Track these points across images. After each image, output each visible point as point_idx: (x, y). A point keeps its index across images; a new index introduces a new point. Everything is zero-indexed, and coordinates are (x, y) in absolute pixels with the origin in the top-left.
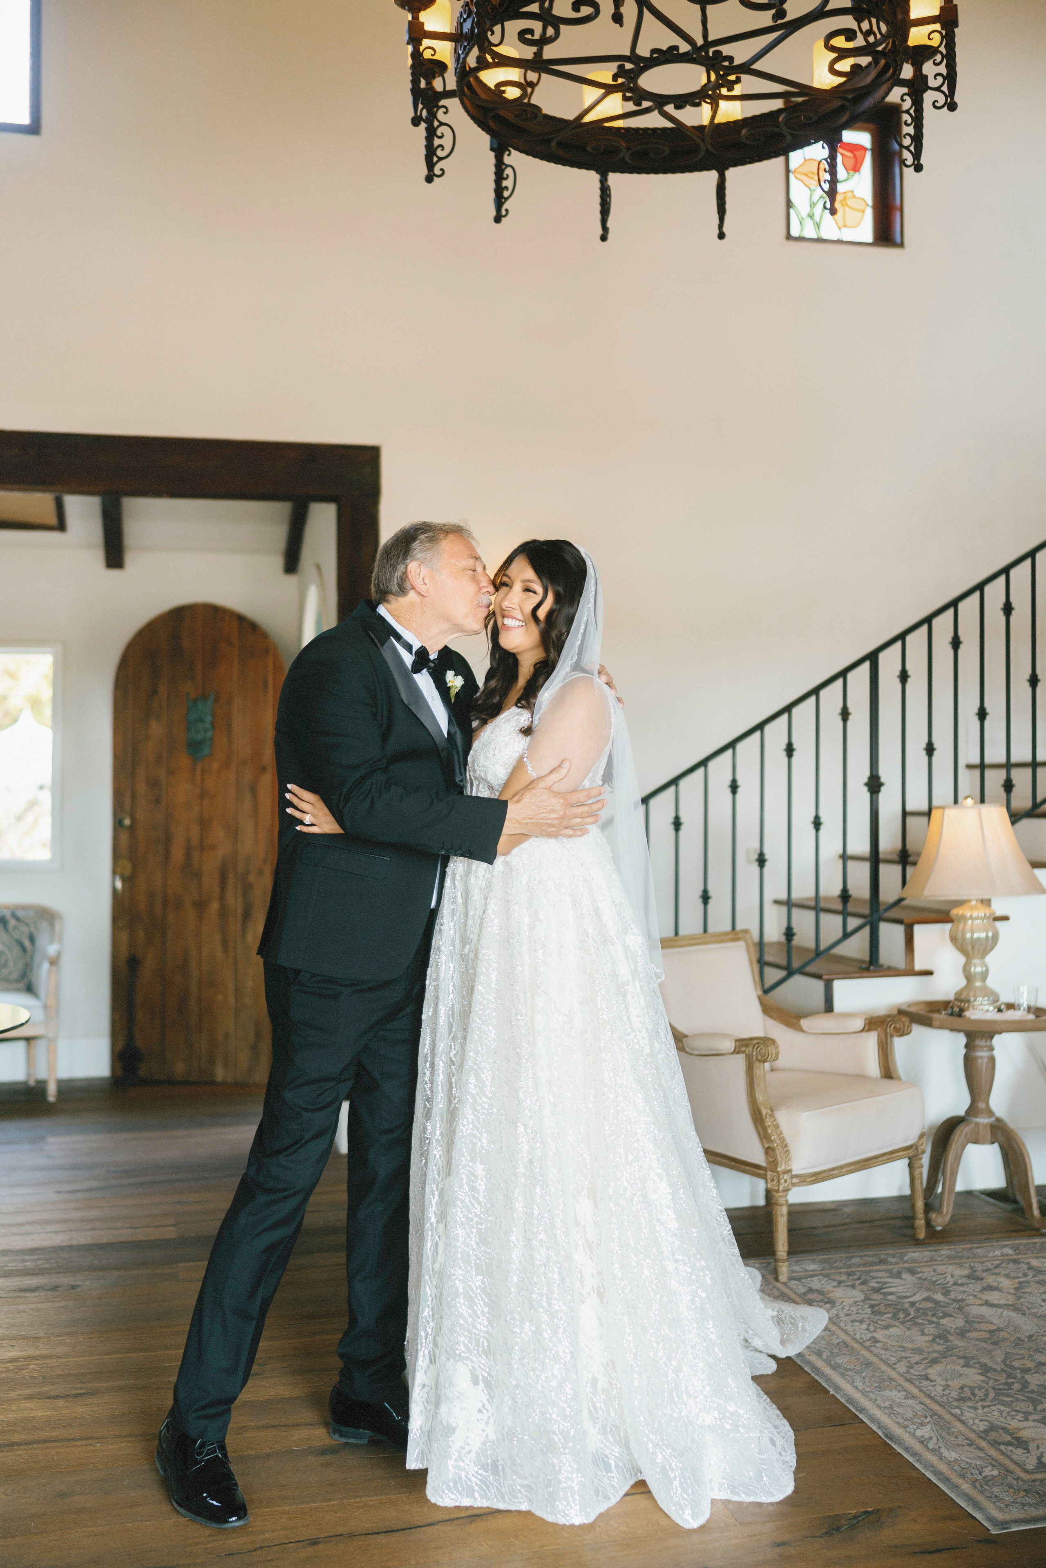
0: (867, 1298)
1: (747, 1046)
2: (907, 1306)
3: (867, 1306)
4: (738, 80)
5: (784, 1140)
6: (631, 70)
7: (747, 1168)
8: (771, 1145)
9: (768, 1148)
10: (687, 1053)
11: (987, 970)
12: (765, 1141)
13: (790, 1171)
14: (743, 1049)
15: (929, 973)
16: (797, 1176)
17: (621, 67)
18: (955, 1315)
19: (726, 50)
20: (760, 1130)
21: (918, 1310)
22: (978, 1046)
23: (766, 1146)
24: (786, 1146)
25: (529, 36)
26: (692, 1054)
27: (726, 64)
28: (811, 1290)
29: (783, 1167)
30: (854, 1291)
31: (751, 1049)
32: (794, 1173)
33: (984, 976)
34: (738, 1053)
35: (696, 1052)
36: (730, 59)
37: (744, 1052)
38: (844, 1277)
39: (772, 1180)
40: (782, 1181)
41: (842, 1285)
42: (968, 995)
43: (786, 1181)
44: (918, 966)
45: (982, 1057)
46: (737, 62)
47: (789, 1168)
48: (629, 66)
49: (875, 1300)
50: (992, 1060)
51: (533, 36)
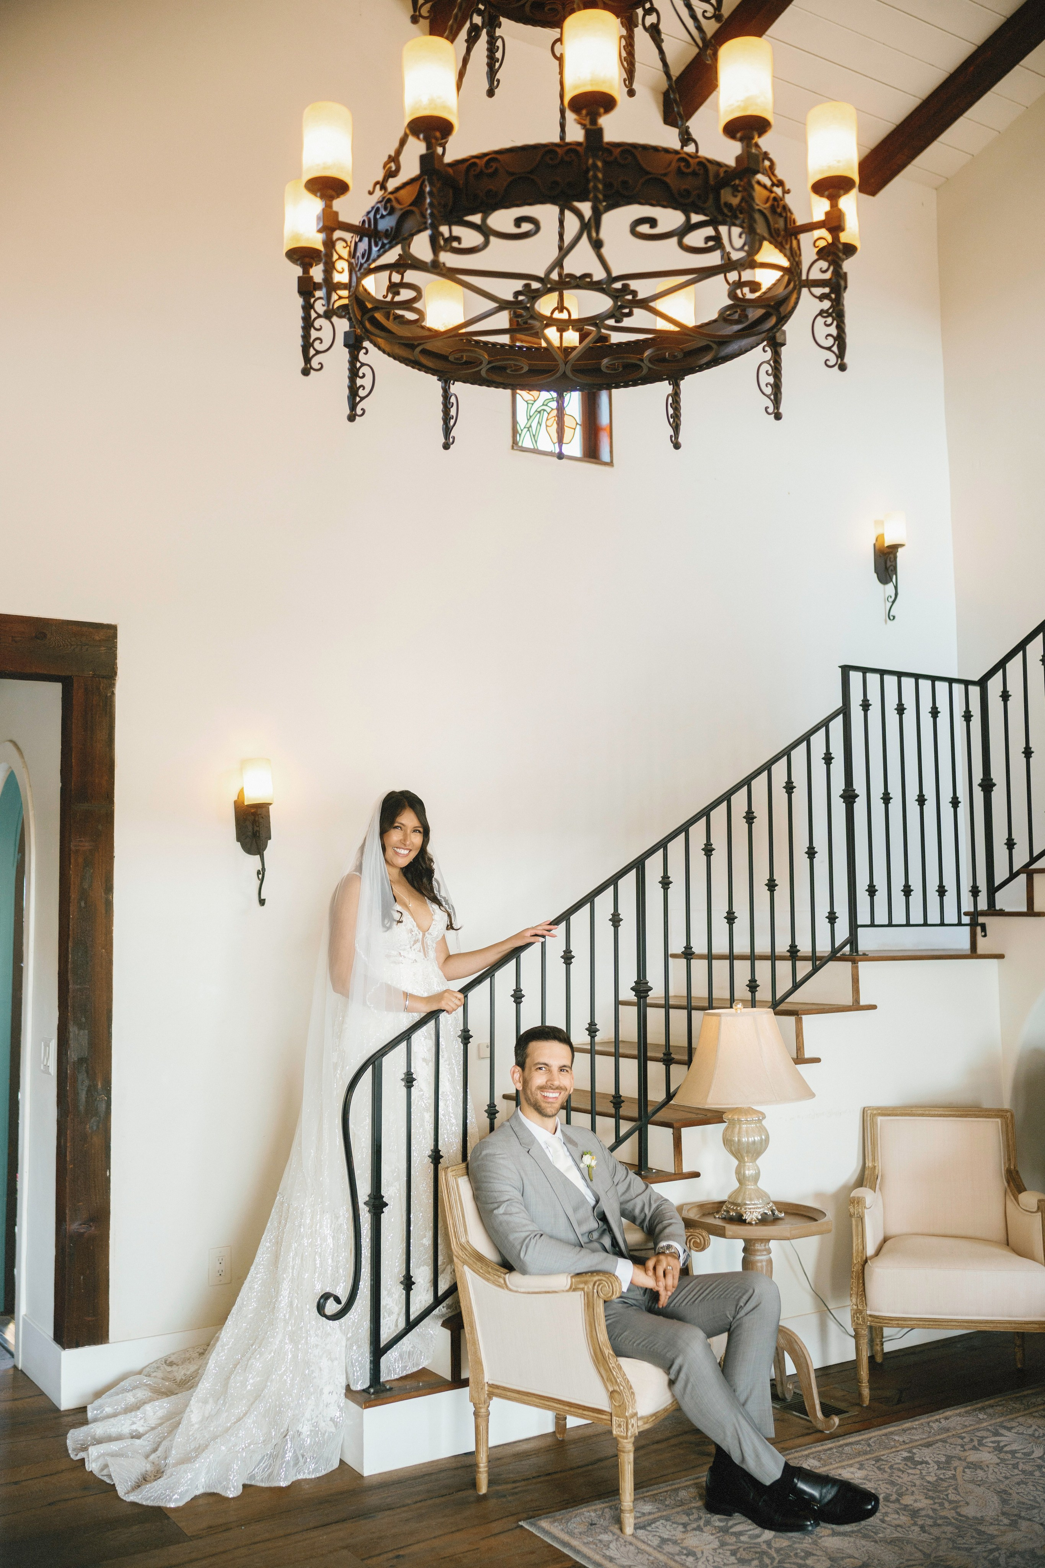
0: (723, 1544)
1: (586, 1283)
2: (764, 1547)
3: (728, 1553)
4: (630, 314)
5: (628, 1381)
6: (537, 290)
7: (585, 1412)
8: (616, 1388)
9: (612, 1392)
10: (510, 1290)
11: (759, 1172)
12: (608, 1385)
13: (636, 1414)
14: (581, 1286)
15: (697, 1175)
16: (642, 1418)
17: (527, 286)
18: (815, 1552)
19: (634, 284)
20: (603, 1372)
21: (778, 1551)
22: (755, 1251)
23: (611, 1389)
24: (631, 1387)
25: (455, 244)
26: (516, 1292)
27: (630, 297)
28: (664, 1541)
29: (630, 1411)
30: (705, 1534)
31: (591, 1287)
32: (639, 1415)
33: (756, 1178)
34: (575, 1290)
35: (523, 1290)
36: (634, 293)
37: (583, 1289)
38: (685, 1519)
39: (620, 1426)
40: (630, 1426)
41: (689, 1528)
42: (744, 1199)
43: (633, 1425)
44: (686, 1169)
45: (761, 1261)
46: (640, 296)
47: (635, 1411)
48: (535, 285)
49: (731, 1545)
50: (770, 1262)
51: (460, 243)
